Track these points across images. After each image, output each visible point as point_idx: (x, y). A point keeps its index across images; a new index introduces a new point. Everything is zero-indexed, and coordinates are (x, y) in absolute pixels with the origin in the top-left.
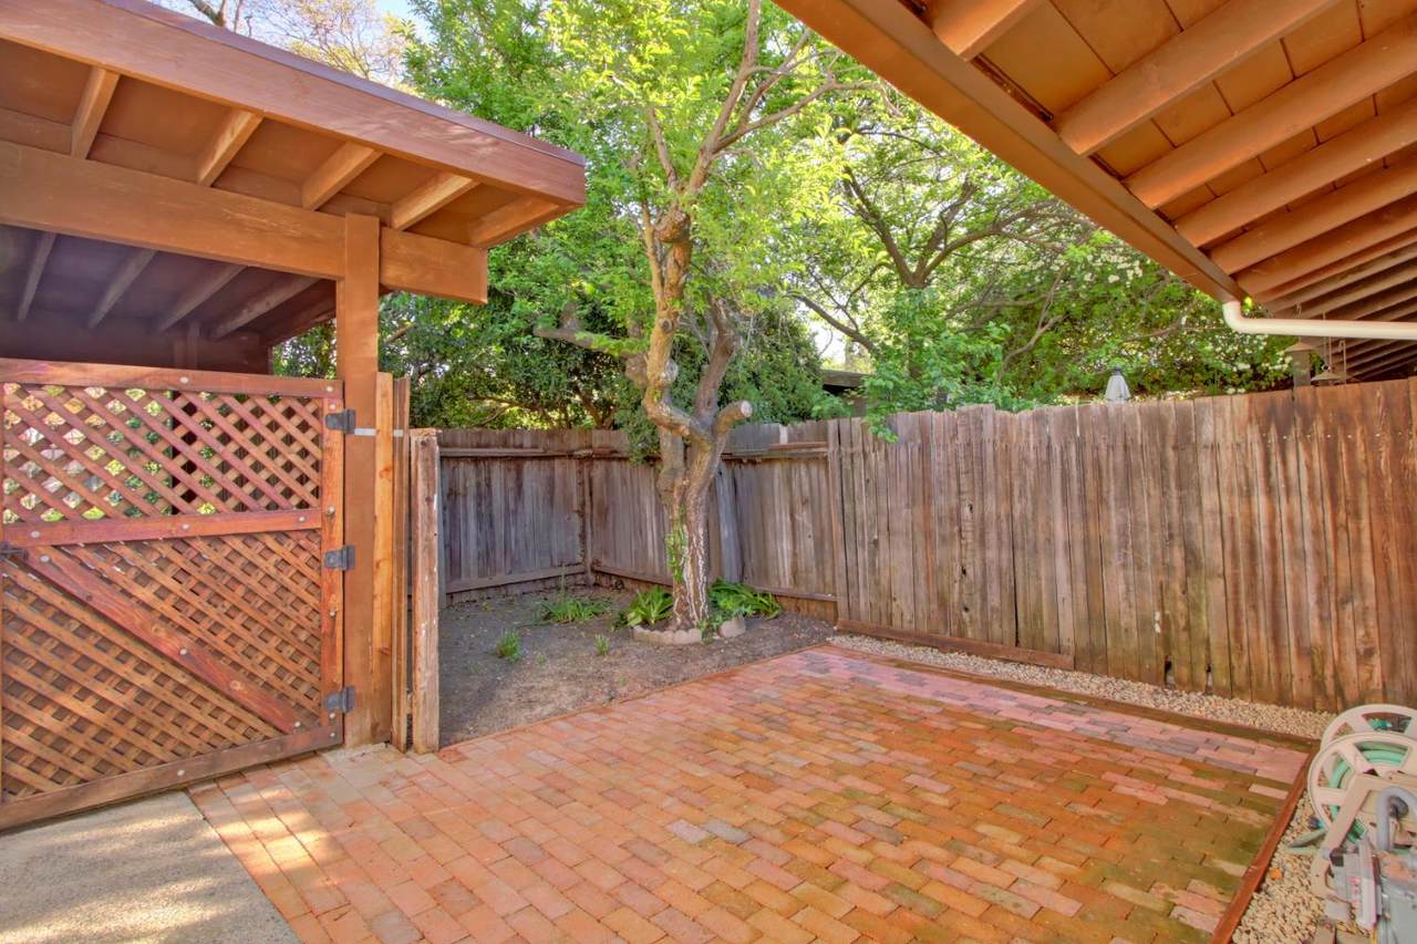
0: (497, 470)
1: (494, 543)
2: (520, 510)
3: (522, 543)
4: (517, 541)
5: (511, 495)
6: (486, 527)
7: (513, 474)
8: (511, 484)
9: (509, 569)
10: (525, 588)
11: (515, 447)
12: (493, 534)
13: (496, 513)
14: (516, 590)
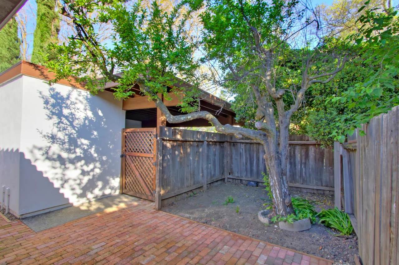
0: (298, 149)
1: (295, 172)
2: (307, 163)
3: (308, 175)
4: (305, 173)
5: (303, 157)
6: (293, 166)
7: (304, 150)
8: (303, 153)
9: (301, 183)
10: (308, 190)
11: (307, 141)
12: (295, 169)
13: (297, 162)
14: (305, 191)
